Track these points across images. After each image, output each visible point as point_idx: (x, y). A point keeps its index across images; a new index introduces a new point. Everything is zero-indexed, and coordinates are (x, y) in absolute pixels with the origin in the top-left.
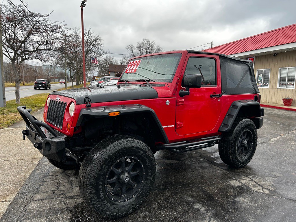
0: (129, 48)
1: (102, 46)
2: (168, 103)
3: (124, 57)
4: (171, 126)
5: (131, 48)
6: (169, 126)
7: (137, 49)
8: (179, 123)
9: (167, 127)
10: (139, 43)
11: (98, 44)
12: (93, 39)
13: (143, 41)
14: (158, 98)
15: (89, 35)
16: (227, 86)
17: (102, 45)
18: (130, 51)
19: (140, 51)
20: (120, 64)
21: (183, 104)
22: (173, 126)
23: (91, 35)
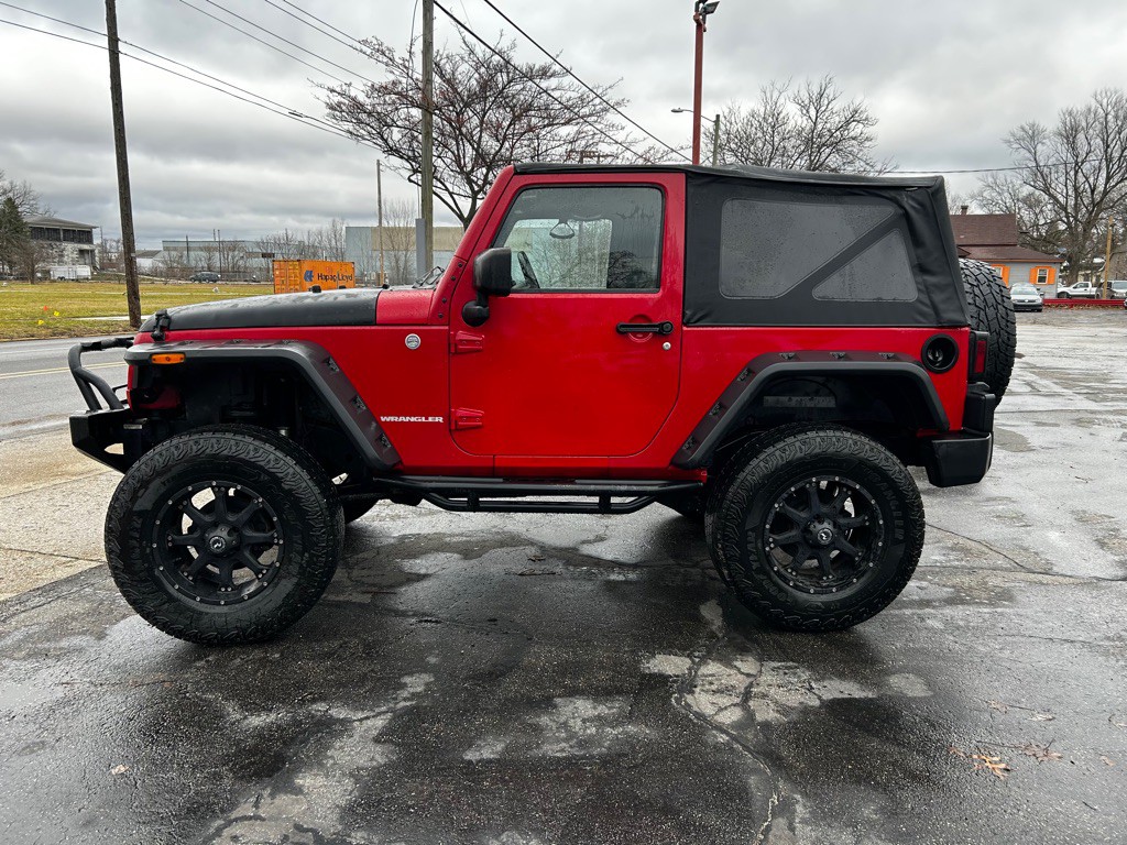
0: (1018, 140)
1: (867, 144)
2: (413, 341)
3: (990, 179)
4: (430, 419)
5: (1032, 137)
6: (424, 419)
7: (1058, 140)
8: (462, 412)
9: (413, 419)
10: (1070, 114)
11: (854, 139)
12: (836, 120)
13: (1094, 104)
14: (376, 325)
15: (823, 109)
16: (722, 289)
17: (867, 139)
18: (1023, 152)
19: (1072, 145)
20: (959, 213)
21: (478, 351)
22: (441, 419)
23: (830, 107)
